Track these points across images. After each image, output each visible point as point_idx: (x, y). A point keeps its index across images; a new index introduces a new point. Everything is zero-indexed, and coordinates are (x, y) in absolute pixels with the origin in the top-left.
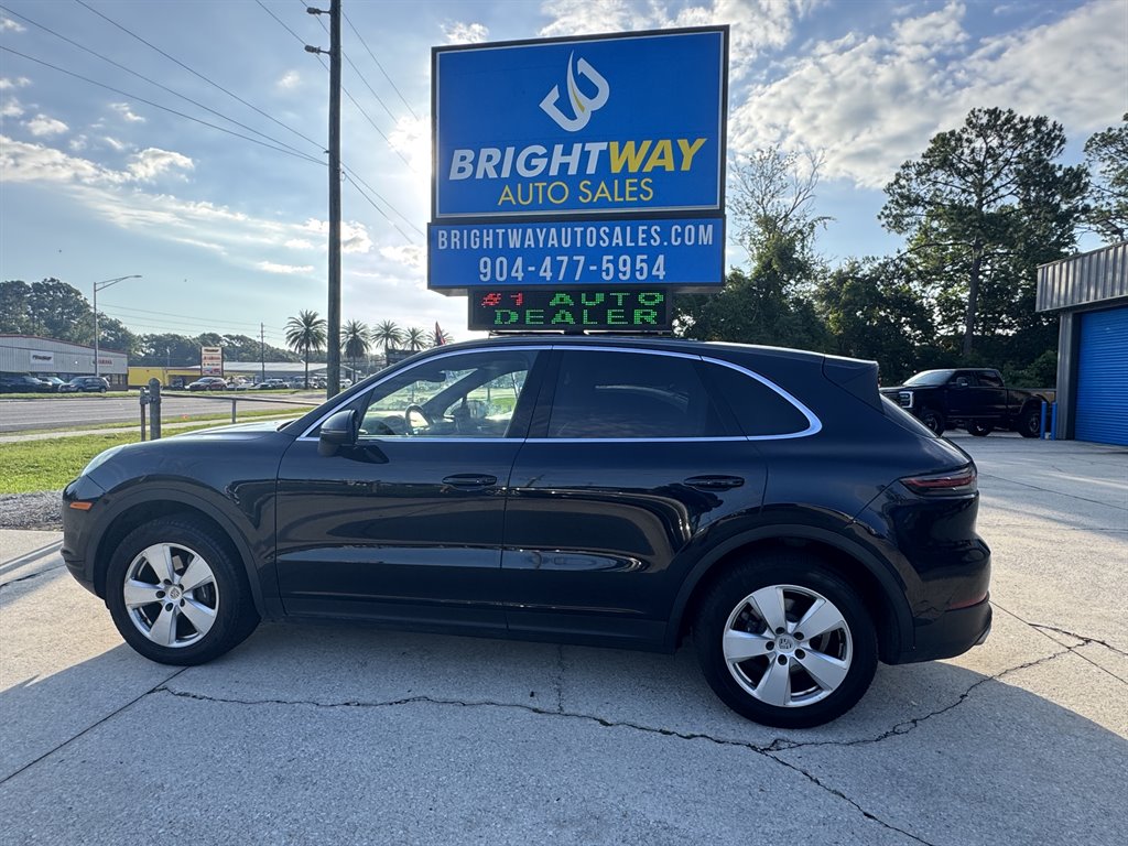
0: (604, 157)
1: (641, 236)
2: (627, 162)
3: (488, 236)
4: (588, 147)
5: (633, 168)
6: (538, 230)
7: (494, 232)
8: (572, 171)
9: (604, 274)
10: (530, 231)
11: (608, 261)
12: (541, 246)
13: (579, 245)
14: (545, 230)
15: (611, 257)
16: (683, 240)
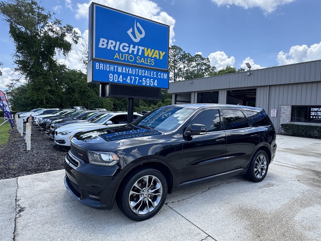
0: (143, 51)
1: (152, 74)
2: (148, 54)
3: (112, 67)
4: (139, 47)
5: (150, 56)
6: (126, 68)
7: (114, 66)
8: (135, 53)
9: (143, 83)
10: (124, 68)
11: (144, 80)
12: (127, 73)
13: (137, 74)
14: (128, 68)
15: (145, 79)
16: (161, 77)
